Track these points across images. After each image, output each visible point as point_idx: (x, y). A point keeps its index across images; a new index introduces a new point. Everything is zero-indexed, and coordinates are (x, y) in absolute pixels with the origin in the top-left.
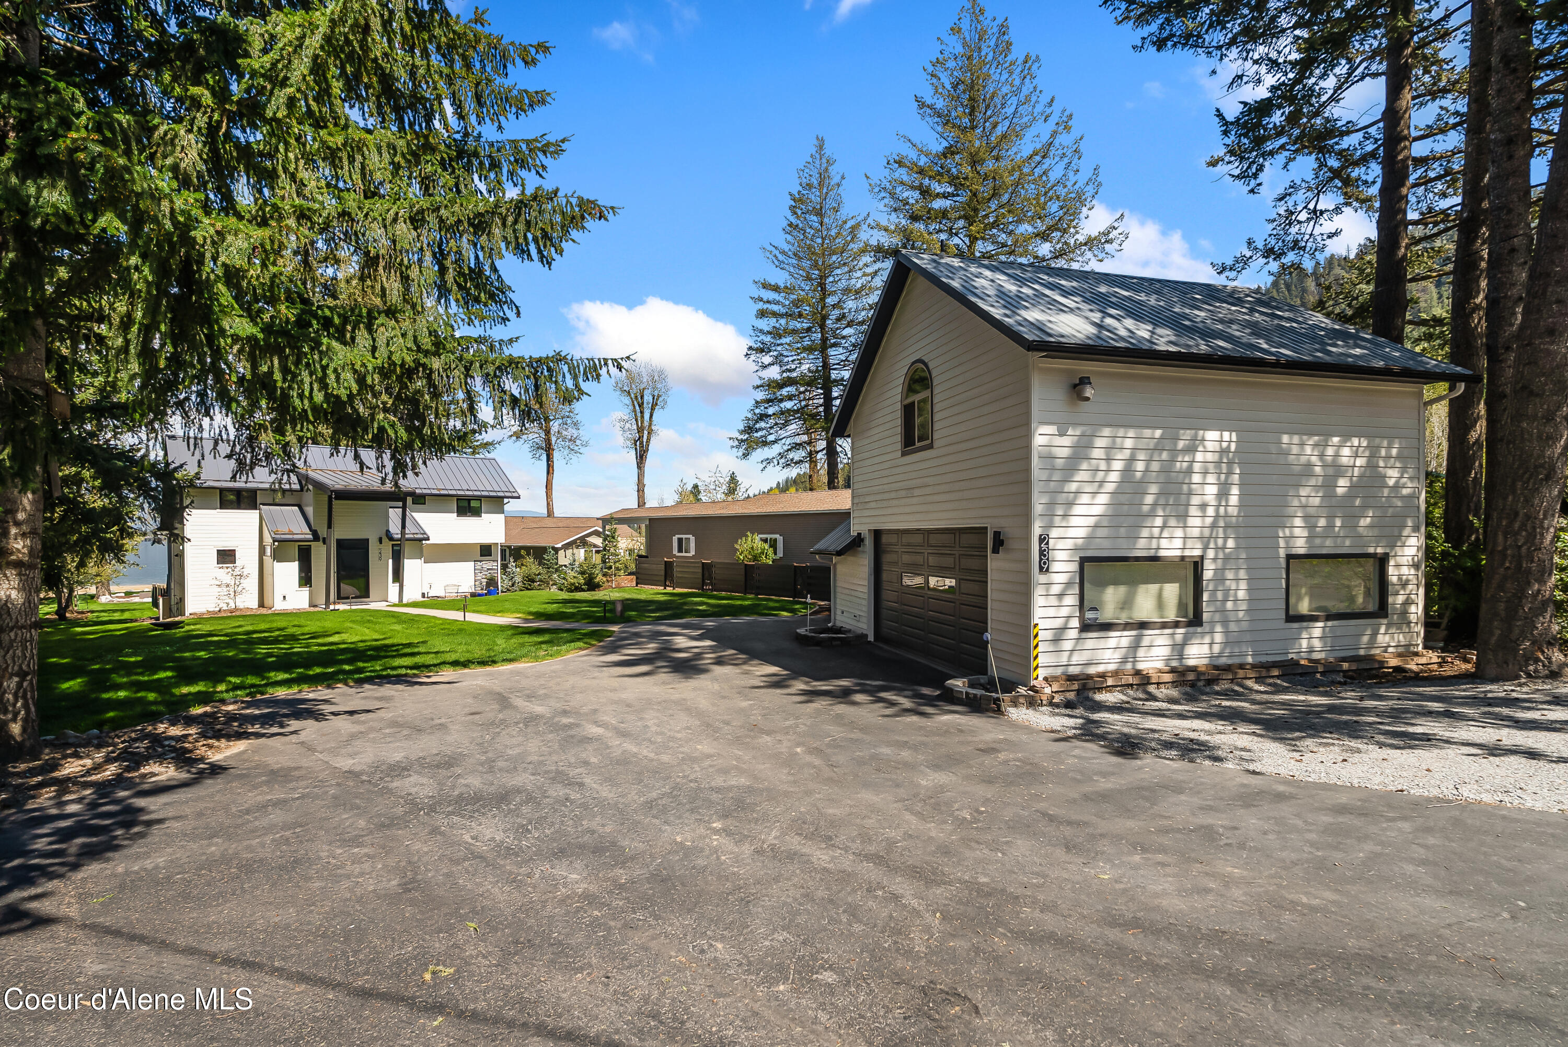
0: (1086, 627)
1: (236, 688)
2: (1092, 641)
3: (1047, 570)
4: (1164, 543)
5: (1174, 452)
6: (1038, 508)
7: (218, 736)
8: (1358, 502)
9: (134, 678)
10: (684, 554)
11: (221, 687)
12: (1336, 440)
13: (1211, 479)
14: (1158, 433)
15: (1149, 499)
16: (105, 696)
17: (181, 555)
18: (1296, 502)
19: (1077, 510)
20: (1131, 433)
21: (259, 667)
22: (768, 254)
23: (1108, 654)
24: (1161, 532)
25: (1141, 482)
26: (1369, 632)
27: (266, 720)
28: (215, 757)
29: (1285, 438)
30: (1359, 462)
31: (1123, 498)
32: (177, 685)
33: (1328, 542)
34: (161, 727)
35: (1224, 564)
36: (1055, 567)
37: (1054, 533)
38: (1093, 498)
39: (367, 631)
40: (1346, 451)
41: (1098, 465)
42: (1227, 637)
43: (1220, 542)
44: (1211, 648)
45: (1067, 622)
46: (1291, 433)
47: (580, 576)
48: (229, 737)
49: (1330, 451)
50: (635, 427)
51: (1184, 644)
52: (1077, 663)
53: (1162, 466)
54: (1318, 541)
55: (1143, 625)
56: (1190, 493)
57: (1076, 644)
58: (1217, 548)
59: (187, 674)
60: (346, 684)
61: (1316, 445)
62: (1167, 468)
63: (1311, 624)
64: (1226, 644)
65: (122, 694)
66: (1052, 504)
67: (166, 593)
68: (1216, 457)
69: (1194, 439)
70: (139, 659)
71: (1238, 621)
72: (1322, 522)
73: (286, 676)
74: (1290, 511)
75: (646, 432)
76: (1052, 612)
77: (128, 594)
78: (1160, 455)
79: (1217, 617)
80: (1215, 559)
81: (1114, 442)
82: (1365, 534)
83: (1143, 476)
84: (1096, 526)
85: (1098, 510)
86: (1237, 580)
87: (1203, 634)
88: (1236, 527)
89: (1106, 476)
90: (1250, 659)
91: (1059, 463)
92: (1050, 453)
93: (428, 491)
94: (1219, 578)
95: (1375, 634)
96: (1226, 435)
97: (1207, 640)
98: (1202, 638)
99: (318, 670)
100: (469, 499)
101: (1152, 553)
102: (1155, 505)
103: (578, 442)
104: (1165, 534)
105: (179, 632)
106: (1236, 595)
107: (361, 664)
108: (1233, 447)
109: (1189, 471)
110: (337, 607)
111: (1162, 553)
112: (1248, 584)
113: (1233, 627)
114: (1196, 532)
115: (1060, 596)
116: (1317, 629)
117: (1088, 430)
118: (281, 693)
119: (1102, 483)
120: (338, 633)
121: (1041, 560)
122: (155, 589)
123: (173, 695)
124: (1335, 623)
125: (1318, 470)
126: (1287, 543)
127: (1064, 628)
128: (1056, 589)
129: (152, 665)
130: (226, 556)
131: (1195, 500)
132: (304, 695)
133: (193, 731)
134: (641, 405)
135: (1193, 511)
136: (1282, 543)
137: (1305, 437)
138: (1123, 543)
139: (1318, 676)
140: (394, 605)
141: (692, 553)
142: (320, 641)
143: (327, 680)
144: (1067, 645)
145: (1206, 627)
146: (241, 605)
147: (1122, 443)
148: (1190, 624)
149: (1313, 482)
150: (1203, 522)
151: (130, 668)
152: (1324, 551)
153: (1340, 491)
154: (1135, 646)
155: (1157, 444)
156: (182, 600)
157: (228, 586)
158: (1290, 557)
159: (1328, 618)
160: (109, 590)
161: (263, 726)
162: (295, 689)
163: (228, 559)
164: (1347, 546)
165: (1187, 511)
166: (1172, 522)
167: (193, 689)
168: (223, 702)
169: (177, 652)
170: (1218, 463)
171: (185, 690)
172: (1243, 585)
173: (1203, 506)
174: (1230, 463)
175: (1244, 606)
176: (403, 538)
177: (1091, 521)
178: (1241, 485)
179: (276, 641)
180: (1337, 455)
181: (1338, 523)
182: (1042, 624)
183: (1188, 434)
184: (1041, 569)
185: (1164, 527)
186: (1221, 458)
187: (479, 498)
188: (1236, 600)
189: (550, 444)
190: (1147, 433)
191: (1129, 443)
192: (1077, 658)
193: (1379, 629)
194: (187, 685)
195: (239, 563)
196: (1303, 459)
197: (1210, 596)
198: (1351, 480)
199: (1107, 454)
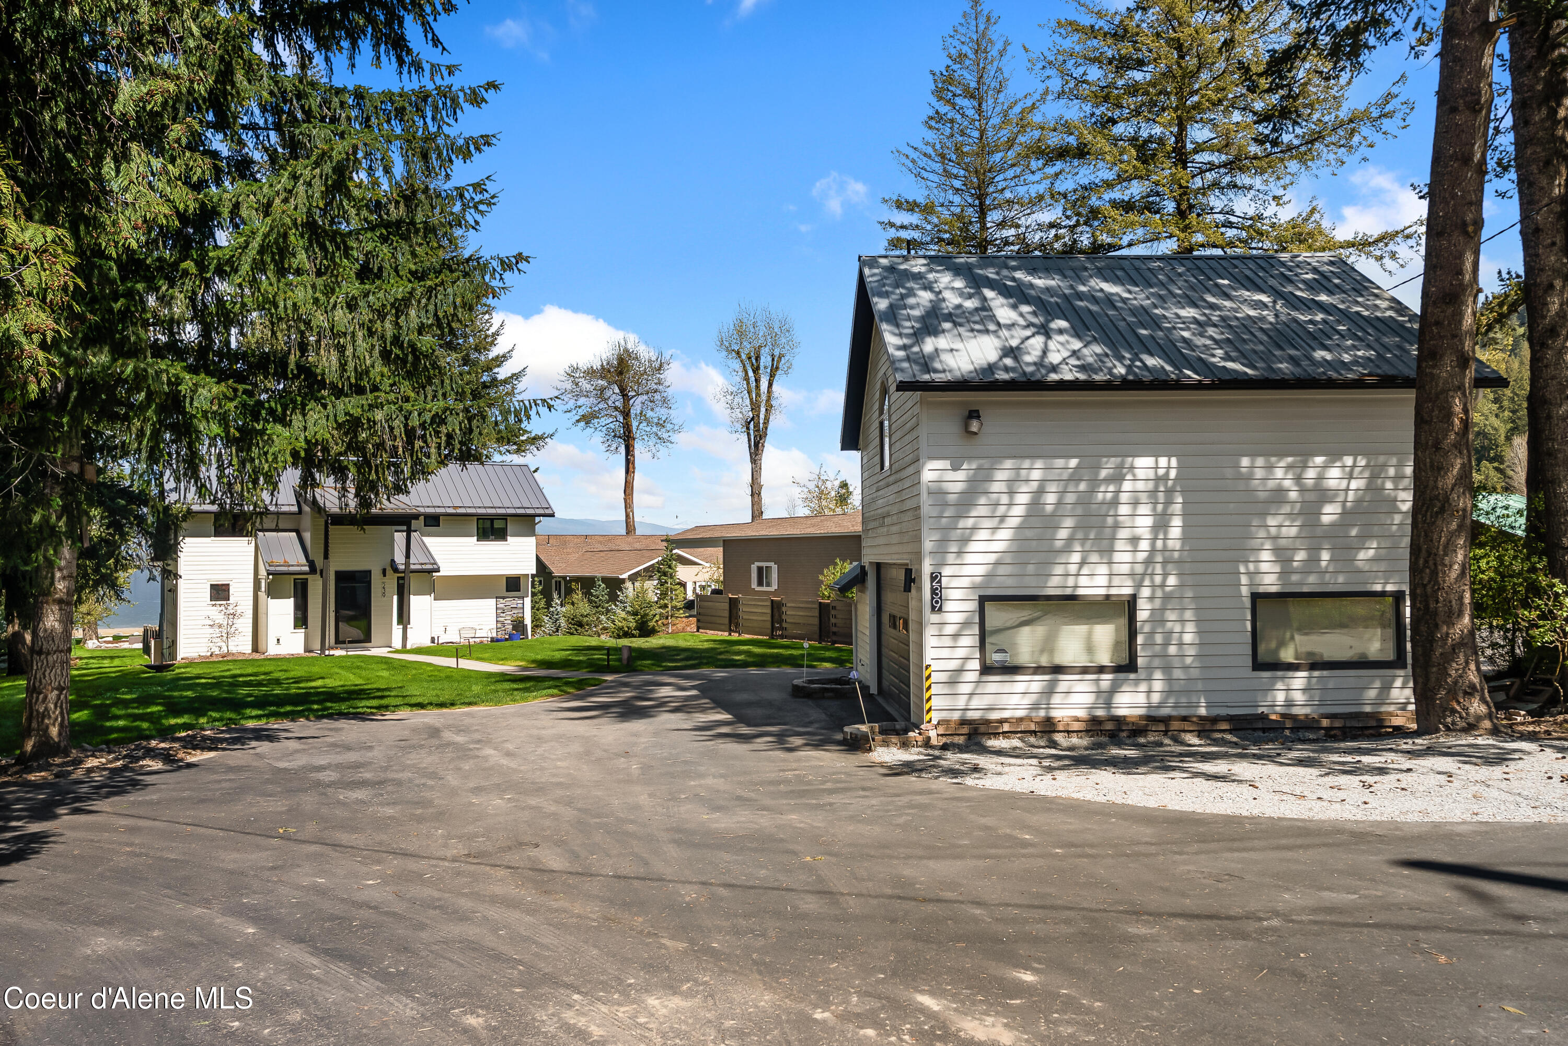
0: (987, 670)
1: (215, 720)
2: (994, 684)
3: (940, 609)
4: (1083, 581)
5: (1095, 483)
6: (928, 545)
7: (195, 748)
8: (1354, 532)
9: (130, 711)
10: (765, 589)
11: (203, 720)
12: (1319, 460)
13: (1144, 509)
14: (1073, 463)
15: (1063, 534)
16: (108, 724)
17: (174, 591)
18: (1262, 533)
19: (973, 546)
20: (1039, 464)
21: (238, 705)
22: (904, 160)
23: (1015, 700)
24: (1080, 569)
25: (1053, 515)
26: (1378, 684)
27: (235, 741)
28: (190, 759)
29: (1245, 462)
30: (1354, 485)
31: (1029, 534)
32: (166, 717)
33: (1312, 579)
34: (153, 743)
35: (1163, 603)
36: (948, 606)
37: (946, 571)
38: (993, 533)
39: (352, 677)
40: (1334, 472)
41: (999, 499)
42: (1170, 685)
43: (1158, 579)
44: (1148, 697)
45: (963, 665)
46: (1253, 455)
47: (630, 618)
48: (203, 749)
49: (1311, 474)
50: (748, 402)
51: (1113, 691)
52: (977, 708)
53: (1079, 498)
54: (1295, 578)
55: (1058, 669)
56: (1116, 526)
57: (976, 687)
58: (1153, 586)
59: (174, 709)
60: (308, 719)
61: (1289, 467)
62: (1085, 500)
63: (1290, 674)
64: (1168, 693)
65: (121, 723)
66: (944, 541)
67: (158, 635)
68: (1150, 486)
69: (1121, 467)
70: (134, 696)
71: (1186, 668)
72: (1301, 556)
73: (260, 712)
74: (1255, 543)
75: (763, 410)
76: (945, 653)
77: (117, 639)
78: (1077, 486)
79: (1156, 662)
80: (1151, 598)
81: (1018, 475)
82: (1367, 568)
83: (1055, 510)
84: (997, 564)
85: (1000, 546)
86: (1182, 621)
87: (1137, 681)
88: (1179, 562)
89: (1008, 510)
90: (1203, 711)
91: (952, 498)
92: (940, 488)
93: (442, 510)
94: (1157, 619)
95: (1387, 688)
96: (1163, 461)
97: (1143, 687)
98: (1136, 685)
99: (289, 708)
100: (492, 519)
101: (1068, 592)
102: (1070, 540)
103: (669, 426)
104: (1085, 570)
105: (168, 675)
106: (1181, 638)
107: (329, 704)
108: (1173, 474)
109: (1115, 502)
110: (332, 652)
111: (1081, 592)
112: (1197, 626)
113: (1178, 674)
114: (1125, 569)
115: (956, 636)
116: (1299, 679)
117: (986, 463)
118: (251, 724)
119: (1003, 518)
120: (323, 678)
121: (933, 598)
122: (146, 631)
123: (162, 724)
124: (1325, 673)
125: (1293, 495)
126: (1251, 579)
127: (960, 671)
128: (950, 629)
129: (145, 701)
130: (220, 592)
131: (1123, 534)
132: (270, 726)
133: (176, 745)
134: (756, 370)
135: (1119, 545)
136: (1244, 580)
137: (1273, 459)
138: (1032, 581)
139: (1287, 732)
140: (397, 652)
141: (775, 586)
142: (302, 685)
143: (293, 716)
144: (965, 688)
145: (1142, 674)
146: (233, 649)
147: (1028, 475)
148: (1118, 669)
149: (1287, 509)
150: (1134, 557)
151: (126, 704)
152: (1305, 589)
153: (1326, 519)
154: (1049, 691)
155: (1072, 474)
156: (174, 643)
157: (220, 626)
158: (1256, 598)
159: (1313, 666)
160: (96, 633)
161: (229, 744)
162: (264, 721)
163: (222, 594)
164: (1340, 582)
165: (1112, 545)
166: (1094, 558)
167: (180, 721)
168: (203, 729)
169: (168, 690)
170: (1153, 493)
171: (173, 721)
172: (1190, 627)
173: (1135, 540)
174: (1169, 492)
175: (1191, 651)
176: (408, 570)
177: (992, 558)
178: (1185, 515)
179: (260, 684)
180: (1320, 478)
181: (1325, 556)
182: (935, 666)
183: (1113, 462)
184: (933, 608)
185: (1083, 563)
186: (1156, 486)
187: (504, 517)
188: (1181, 644)
189: (630, 431)
190: (1060, 462)
191: (1036, 475)
192: (976, 702)
193: (1393, 681)
194: (175, 717)
195: (232, 599)
196: (1271, 484)
197: (1146, 639)
198: (1344, 506)
199: (1009, 487)
